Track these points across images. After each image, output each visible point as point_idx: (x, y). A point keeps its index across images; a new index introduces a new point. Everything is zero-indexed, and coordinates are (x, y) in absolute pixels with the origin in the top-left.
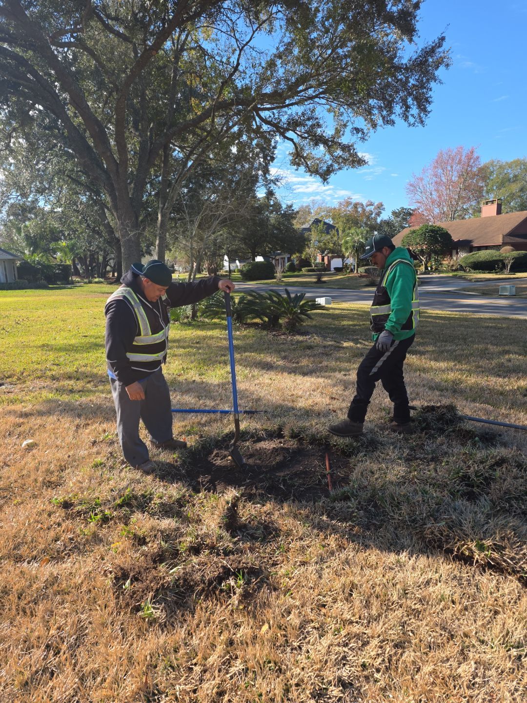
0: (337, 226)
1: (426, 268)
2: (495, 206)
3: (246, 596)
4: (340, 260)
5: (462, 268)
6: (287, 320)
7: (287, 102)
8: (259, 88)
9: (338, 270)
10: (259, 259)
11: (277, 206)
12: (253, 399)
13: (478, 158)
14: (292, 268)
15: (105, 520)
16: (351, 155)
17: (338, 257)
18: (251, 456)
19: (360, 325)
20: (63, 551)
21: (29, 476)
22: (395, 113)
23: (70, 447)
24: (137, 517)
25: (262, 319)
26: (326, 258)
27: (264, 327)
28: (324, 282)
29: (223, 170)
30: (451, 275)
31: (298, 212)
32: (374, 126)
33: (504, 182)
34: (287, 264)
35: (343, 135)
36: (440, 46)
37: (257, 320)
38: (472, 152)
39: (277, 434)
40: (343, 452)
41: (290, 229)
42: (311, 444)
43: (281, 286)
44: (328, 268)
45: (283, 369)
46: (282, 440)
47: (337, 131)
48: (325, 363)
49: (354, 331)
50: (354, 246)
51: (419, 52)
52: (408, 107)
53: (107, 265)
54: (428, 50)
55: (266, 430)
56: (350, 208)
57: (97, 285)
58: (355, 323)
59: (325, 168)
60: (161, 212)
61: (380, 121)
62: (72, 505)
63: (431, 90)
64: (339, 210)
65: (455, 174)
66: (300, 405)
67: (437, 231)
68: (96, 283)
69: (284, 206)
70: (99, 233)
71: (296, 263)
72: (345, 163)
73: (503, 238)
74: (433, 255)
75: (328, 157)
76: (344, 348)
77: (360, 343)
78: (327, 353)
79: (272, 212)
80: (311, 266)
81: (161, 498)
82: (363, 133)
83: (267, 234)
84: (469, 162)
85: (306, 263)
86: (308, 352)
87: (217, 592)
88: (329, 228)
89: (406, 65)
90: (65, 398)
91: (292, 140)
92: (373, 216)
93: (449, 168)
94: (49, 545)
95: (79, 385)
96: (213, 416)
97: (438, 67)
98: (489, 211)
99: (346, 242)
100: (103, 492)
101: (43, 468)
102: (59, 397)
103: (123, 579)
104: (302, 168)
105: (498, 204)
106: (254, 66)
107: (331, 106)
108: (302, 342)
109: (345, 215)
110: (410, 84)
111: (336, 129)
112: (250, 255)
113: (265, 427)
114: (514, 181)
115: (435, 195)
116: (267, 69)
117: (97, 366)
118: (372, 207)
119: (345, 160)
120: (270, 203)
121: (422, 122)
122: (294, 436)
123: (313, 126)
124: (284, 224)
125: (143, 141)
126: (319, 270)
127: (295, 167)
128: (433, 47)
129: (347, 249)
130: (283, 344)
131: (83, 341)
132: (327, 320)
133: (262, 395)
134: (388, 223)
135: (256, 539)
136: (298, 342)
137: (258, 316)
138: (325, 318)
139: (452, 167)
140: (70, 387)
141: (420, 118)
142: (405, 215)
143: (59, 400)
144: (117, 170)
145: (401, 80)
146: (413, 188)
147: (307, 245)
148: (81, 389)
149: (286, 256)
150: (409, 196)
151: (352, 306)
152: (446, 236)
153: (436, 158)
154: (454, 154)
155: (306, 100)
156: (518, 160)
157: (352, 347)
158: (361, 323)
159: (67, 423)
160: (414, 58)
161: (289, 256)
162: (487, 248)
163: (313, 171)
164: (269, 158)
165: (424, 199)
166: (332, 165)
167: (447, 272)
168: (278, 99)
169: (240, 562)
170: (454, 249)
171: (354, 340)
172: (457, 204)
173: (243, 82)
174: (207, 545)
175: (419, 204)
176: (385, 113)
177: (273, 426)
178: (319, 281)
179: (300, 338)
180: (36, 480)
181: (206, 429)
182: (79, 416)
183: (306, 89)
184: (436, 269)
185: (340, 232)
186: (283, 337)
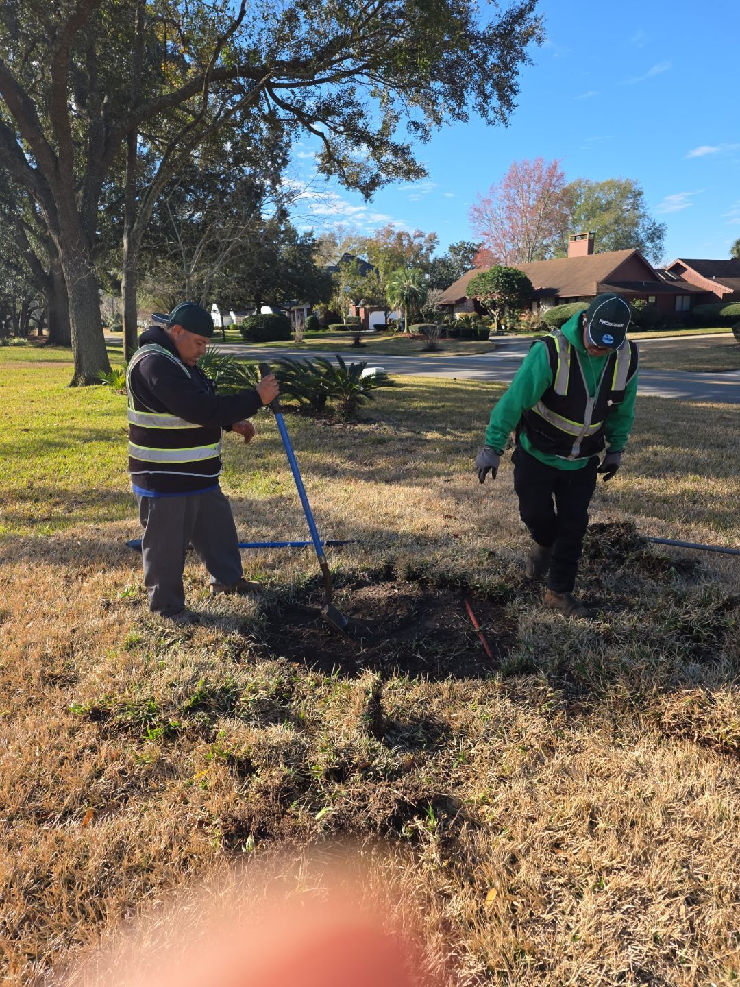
0: (374, 264)
1: (499, 326)
2: (585, 243)
3: (448, 845)
4: (382, 313)
5: (545, 327)
6: (342, 402)
7: (317, 77)
8: (273, 52)
9: (380, 328)
10: (266, 310)
11: (291, 234)
12: (331, 523)
13: (562, 175)
14: (314, 325)
15: (171, 735)
16: (405, 161)
17: (379, 309)
18: (356, 610)
19: (438, 408)
20: (113, 795)
21: (15, 670)
22: (466, 104)
23: (68, 614)
24: (223, 725)
25: (300, 401)
26: (362, 312)
27: (304, 411)
28: (364, 345)
29: (212, 175)
30: (532, 335)
31: (320, 243)
32: (438, 121)
33: (596, 210)
34: (307, 319)
35: (394, 131)
36: (531, 9)
37: (295, 402)
38: (555, 167)
39: (385, 575)
40: (491, 598)
41: (309, 266)
42: (441, 587)
43: (302, 350)
44: (365, 325)
45: (355, 475)
46: (394, 584)
47: (386, 125)
48: (411, 464)
49: (434, 417)
50: (402, 294)
51: (502, 16)
52: (486, 97)
53: (30, 317)
54: (515, 13)
55: (367, 569)
56: (392, 239)
57: (18, 348)
58: (431, 404)
59: (368, 180)
60: (128, 236)
61: (446, 115)
62: (107, 713)
63: (517, 73)
64: (377, 242)
65: (534, 195)
66: (404, 528)
67: (513, 275)
68: (15, 345)
69: (301, 234)
70: (18, 268)
71: (320, 316)
72: (396, 173)
73: (598, 286)
74: (507, 309)
75: (372, 163)
76: (429, 441)
77: (449, 433)
78: (409, 448)
79: (282, 242)
80: (341, 322)
81: (254, 692)
82: (425, 131)
83: (277, 273)
84: (551, 180)
85: (334, 317)
86: (381, 448)
87: (398, 843)
88: (365, 268)
89: (484, 34)
90: (26, 532)
91: (321, 135)
92: (424, 251)
93: (525, 187)
94: (89, 786)
95: (41, 510)
96: (281, 551)
97: (527, 41)
98: (578, 249)
99: (392, 289)
100: (159, 688)
101: (34, 653)
102: (16, 532)
103: (240, 837)
104: (335, 178)
105: (589, 240)
106: (265, 18)
107: (377, 87)
108: (367, 433)
109: (386, 249)
110: (489, 63)
111: (384, 121)
112: (252, 304)
113: (365, 565)
114: (606, 210)
115: (507, 226)
116: (284, 23)
117: (62, 478)
118: (422, 240)
119: (397, 169)
120: (281, 229)
121: (504, 119)
122: (412, 576)
123: (352, 117)
124: (302, 262)
125: (95, 123)
126: (352, 328)
127: (324, 176)
128: (522, 10)
129: (393, 298)
130: (341, 437)
131: (25, 438)
132: (390, 401)
133: (344, 514)
134: (444, 263)
135: (419, 745)
136: (362, 434)
137: (295, 396)
138: (388, 398)
139: (529, 186)
140: (28, 514)
141: (502, 115)
142: (468, 252)
143: (20, 536)
144: (57, 168)
145: (477, 55)
146: (478, 214)
147: (335, 290)
148: (46, 516)
149: (306, 307)
150: (472, 225)
151: (415, 380)
152: (525, 282)
153: (508, 172)
154: (531, 168)
155: (344, 76)
156: (612, 180)
157: (438, 440)
158: (439, 405)
159: (48, 576)
160: (495, 24)
161: (309, 307)
162: (576, 299)
163: (351, 182)
164: (280, 161)
165: (493, 230)
166: (378, 175)
167: (526, 332)
168: (302, 71)
169: (416, 789)
170: (534, 300)
171: (437, 430)
172: (536, 238)
173: (250, 41)
174: (356, 766)
175: (486, 237)
176: (453, 103)
177: (376, 562)
178: (357, 344)
179: (363, 428)
180: (28, 675)
181: (278, 572)
182: (64, 561)
183: (341, 59)
184: (512, 328)
185: (381, 273)
186: (338, 426)
